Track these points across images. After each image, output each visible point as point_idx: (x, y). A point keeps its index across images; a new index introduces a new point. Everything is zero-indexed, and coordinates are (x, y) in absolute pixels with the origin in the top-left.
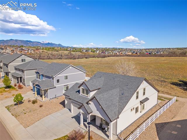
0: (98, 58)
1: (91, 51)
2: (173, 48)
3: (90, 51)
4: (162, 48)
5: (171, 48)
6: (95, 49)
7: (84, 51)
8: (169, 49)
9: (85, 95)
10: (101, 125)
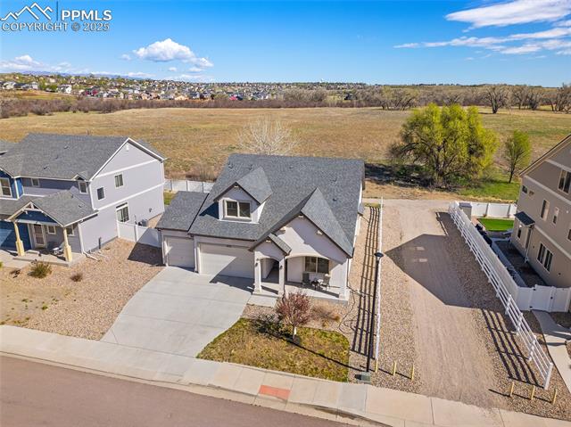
0: (86, 112)
1: (42, 88)
2: (286, 84)
3: (36, 87)
4: (263, 84)
5: (283, 84)
6: (53, 81)
7: (10, 86)
8: (278, 84)
9: (239, 217)
10: (306, 277)
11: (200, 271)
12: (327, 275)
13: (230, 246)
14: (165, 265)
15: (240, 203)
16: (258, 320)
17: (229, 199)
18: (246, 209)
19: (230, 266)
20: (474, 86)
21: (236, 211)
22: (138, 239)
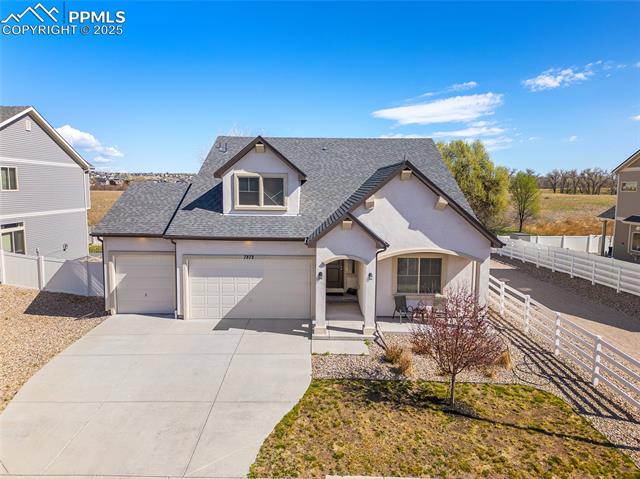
4: (186, 175)
9: (263, 206)
10: (400, 303)
11: (188, 315)
12: (438, 295)
14: (108, 314)
15: (265, 180)
16: (353, 379)
17: (243, 173)
18: (277, 190)
21: (258, 195)
22: (44, 285)
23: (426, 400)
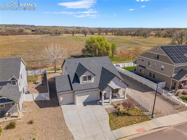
10: (112, 95)
12: (118, 93)
13: (88, 92)
14: (60, 106)
15: (88, 76)
16: (113, 113)
17: (84, 76)
18: (90, 78)
19: (87, 99)
20: (71, 27)
21: (86, 79)
22: (34, 99)
23: (124, 114)
